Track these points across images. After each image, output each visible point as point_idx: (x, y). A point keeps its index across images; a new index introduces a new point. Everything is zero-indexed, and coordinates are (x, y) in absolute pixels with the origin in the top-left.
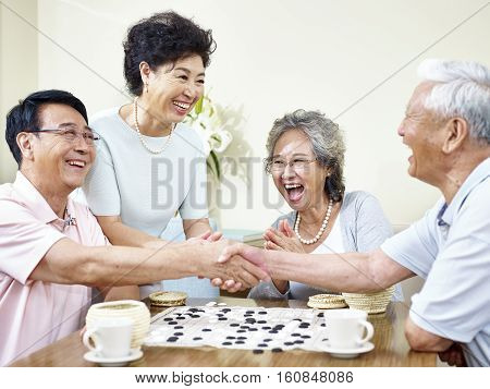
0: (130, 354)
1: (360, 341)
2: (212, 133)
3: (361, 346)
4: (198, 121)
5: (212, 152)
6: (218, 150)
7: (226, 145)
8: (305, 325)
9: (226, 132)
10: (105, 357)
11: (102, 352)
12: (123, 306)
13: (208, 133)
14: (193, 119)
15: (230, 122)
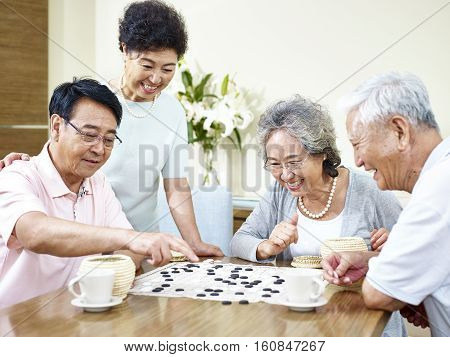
0: (111, 301)
1: (314, 297)
2: (235, 112)
3: (316, 301)
4: (224, 102)
5: (235, 130)
6: (241, 128)
7: (248, 123)
8: (280, 282)
9: (249, 112)
10: (88, 302)
11: (85, 298)
12: (115, 259)
13: (232, 112)
14: (220, 100)
15: (254, 103)
